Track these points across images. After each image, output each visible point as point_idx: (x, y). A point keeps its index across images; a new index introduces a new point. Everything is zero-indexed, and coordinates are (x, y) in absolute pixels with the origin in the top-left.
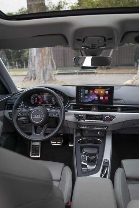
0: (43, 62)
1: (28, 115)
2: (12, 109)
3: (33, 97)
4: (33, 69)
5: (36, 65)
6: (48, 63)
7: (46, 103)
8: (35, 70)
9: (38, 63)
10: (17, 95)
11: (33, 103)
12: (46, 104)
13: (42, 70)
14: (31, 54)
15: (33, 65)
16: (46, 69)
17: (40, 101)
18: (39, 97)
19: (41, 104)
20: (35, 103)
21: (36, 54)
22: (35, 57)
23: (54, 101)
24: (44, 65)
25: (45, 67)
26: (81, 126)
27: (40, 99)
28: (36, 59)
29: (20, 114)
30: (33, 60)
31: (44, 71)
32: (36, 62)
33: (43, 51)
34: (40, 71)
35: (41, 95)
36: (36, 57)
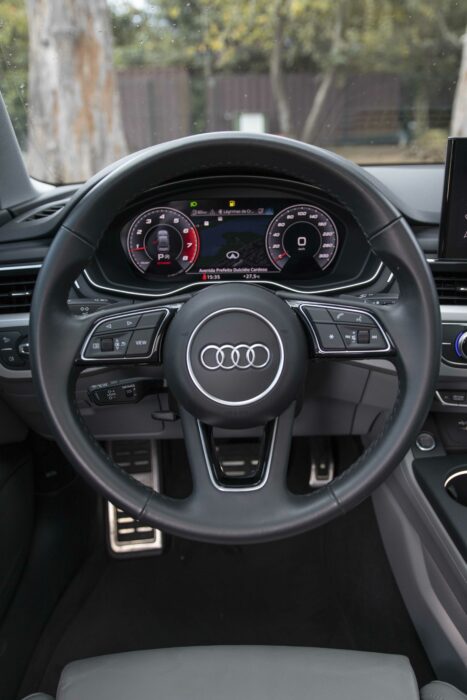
0: (90, 118)
1: (155, 348)
2: (26, 310)
3: (143, 226)
4: (51, 145)
5: (63, 130)
6: (110, 121)
7: (230, 264)
8: (56, 151)
9: (71, 121)
10: (37, 217)
11: (143, 265)
12: (229, 270)
13: (86, 149)
14: (38, 81)
15: (51, 129)
16: (104, 145)
17: (189, 252)
18: (180, 227)
19: (195, 268)
20: (155, 267)
21: (61, 81)
22: (54, 93)
23: (280, 250)
24: (91, 128)
25: (96, 137)
26: (455, 397)
27: (188, 238)
28: (62, 103)
29: (97, 346)
30: (48, 105)
31: (93, 151)
32: (63, 116)
33: (86, 69)
34: (80, 152)
35: (195, 213)
36: (60, 93)
